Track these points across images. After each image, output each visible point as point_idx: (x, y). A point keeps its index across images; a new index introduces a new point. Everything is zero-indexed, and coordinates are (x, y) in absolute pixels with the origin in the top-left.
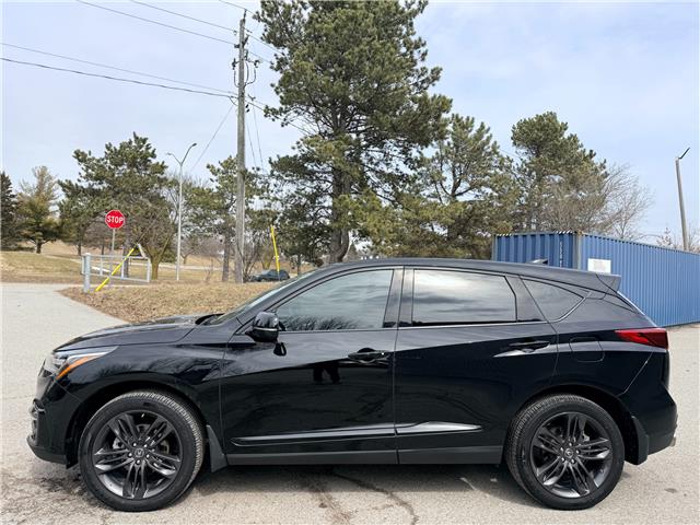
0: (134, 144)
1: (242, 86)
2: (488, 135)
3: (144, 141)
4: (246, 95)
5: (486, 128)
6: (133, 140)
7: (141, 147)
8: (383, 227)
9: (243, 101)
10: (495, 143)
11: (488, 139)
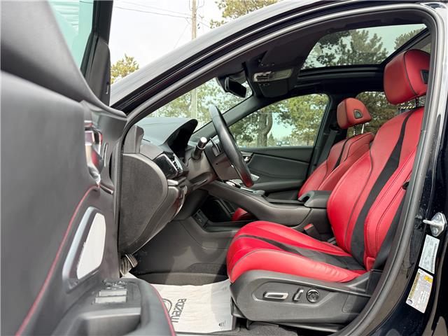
0: (125, 62)
1: (194, 10)
2: (380, 43)
3: (132, 59)
4: (197, 16)
5: (379, 38)
6: (125, 59)
7: (130, 64)
8: (301, 106)
9: (195, 20)
10: (385, 49)
11: (380, 46)
